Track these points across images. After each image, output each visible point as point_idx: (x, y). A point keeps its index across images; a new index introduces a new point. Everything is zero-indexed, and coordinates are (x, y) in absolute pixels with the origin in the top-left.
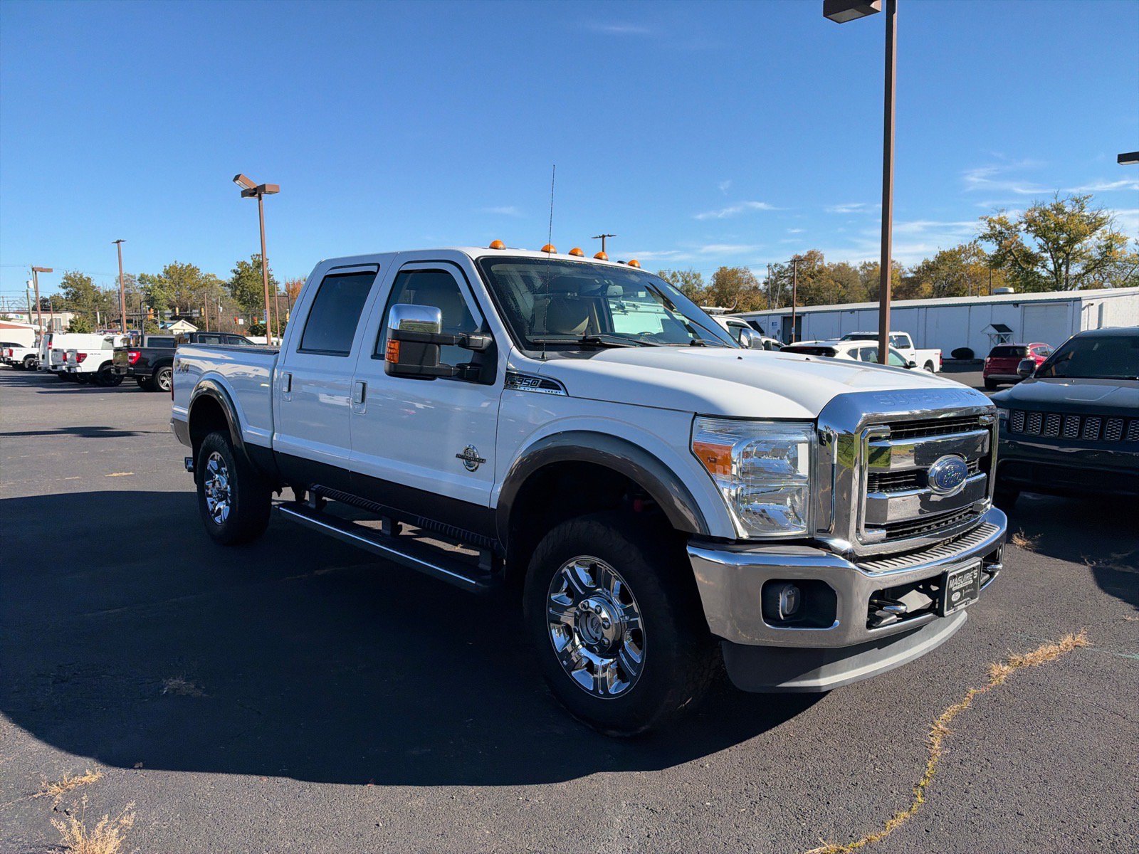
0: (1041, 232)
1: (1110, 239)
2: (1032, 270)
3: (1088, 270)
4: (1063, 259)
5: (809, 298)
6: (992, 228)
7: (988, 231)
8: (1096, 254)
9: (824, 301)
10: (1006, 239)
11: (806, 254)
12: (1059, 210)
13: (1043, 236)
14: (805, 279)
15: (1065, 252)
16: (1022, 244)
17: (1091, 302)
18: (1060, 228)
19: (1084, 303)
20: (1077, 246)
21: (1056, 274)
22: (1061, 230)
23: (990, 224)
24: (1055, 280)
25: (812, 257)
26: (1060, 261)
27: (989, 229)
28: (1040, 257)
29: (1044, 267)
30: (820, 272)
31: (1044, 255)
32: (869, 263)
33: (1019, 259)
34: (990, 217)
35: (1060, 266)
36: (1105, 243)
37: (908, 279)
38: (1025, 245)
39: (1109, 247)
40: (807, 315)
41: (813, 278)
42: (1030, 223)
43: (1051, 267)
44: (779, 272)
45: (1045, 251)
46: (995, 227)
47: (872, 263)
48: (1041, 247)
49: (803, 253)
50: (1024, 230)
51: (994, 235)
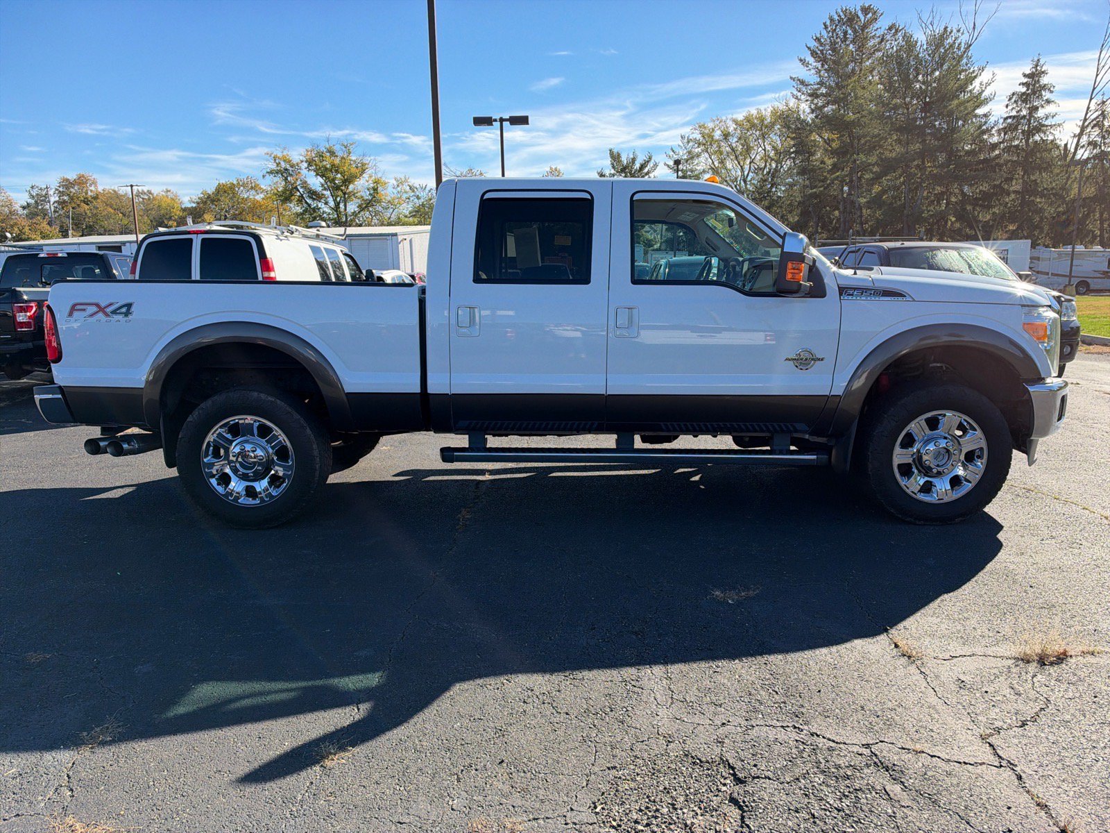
0: (321, 172)
1: (376, 182)
2: (317, 206)
3: (362, 208)
4: (341, 197)
5: (86, 226)
6: (278, 164)
7: (273, 166)
8: (367, 196)
9: (105, 231)
10: (291, 175)
11: (75, 177)
12: (332, 153)
13: (322, 176)
14: (78, 205)
15: (342, 191)
16: (306, 182)
17: (405, 237)
18: (335, 168)
19: (400, 238)
20: (351, 187)
21: (336, 211)
22: (337, 172)
23: (275, 160)
24: (336, 216)
25: (81, 181)
26: (338, 199)
27: (275, 164)
28: (322, 195)
29: (326, 203)
30: (96, 198)
31: (325, 192)
32: (143, 191)
33: (304, 196)
34: (275, 153)
35: (339, 203)
36: (372, 185)
37: (189, 209)
38: (308, 182)
39: (375, 189)
40: (127, 244)
41: (88, 204)
42: (310, 162)
43: (332, 204)
44: (37, 195)
45: (325, 189)
46: (280, 163)
47: (146, 191)
48: (322, 185)
49: (72, 176)
50: (306, 168)
51: (280, 171)
